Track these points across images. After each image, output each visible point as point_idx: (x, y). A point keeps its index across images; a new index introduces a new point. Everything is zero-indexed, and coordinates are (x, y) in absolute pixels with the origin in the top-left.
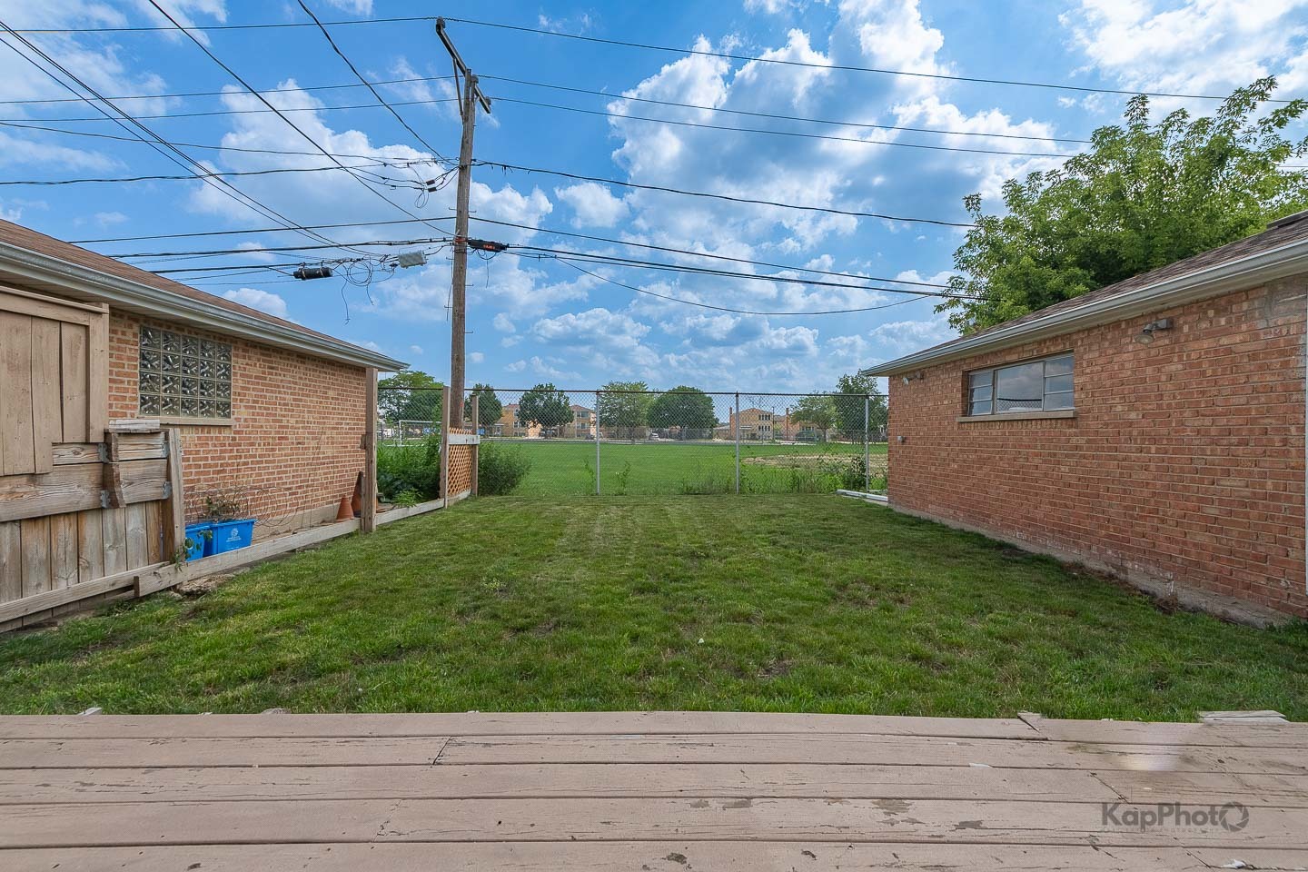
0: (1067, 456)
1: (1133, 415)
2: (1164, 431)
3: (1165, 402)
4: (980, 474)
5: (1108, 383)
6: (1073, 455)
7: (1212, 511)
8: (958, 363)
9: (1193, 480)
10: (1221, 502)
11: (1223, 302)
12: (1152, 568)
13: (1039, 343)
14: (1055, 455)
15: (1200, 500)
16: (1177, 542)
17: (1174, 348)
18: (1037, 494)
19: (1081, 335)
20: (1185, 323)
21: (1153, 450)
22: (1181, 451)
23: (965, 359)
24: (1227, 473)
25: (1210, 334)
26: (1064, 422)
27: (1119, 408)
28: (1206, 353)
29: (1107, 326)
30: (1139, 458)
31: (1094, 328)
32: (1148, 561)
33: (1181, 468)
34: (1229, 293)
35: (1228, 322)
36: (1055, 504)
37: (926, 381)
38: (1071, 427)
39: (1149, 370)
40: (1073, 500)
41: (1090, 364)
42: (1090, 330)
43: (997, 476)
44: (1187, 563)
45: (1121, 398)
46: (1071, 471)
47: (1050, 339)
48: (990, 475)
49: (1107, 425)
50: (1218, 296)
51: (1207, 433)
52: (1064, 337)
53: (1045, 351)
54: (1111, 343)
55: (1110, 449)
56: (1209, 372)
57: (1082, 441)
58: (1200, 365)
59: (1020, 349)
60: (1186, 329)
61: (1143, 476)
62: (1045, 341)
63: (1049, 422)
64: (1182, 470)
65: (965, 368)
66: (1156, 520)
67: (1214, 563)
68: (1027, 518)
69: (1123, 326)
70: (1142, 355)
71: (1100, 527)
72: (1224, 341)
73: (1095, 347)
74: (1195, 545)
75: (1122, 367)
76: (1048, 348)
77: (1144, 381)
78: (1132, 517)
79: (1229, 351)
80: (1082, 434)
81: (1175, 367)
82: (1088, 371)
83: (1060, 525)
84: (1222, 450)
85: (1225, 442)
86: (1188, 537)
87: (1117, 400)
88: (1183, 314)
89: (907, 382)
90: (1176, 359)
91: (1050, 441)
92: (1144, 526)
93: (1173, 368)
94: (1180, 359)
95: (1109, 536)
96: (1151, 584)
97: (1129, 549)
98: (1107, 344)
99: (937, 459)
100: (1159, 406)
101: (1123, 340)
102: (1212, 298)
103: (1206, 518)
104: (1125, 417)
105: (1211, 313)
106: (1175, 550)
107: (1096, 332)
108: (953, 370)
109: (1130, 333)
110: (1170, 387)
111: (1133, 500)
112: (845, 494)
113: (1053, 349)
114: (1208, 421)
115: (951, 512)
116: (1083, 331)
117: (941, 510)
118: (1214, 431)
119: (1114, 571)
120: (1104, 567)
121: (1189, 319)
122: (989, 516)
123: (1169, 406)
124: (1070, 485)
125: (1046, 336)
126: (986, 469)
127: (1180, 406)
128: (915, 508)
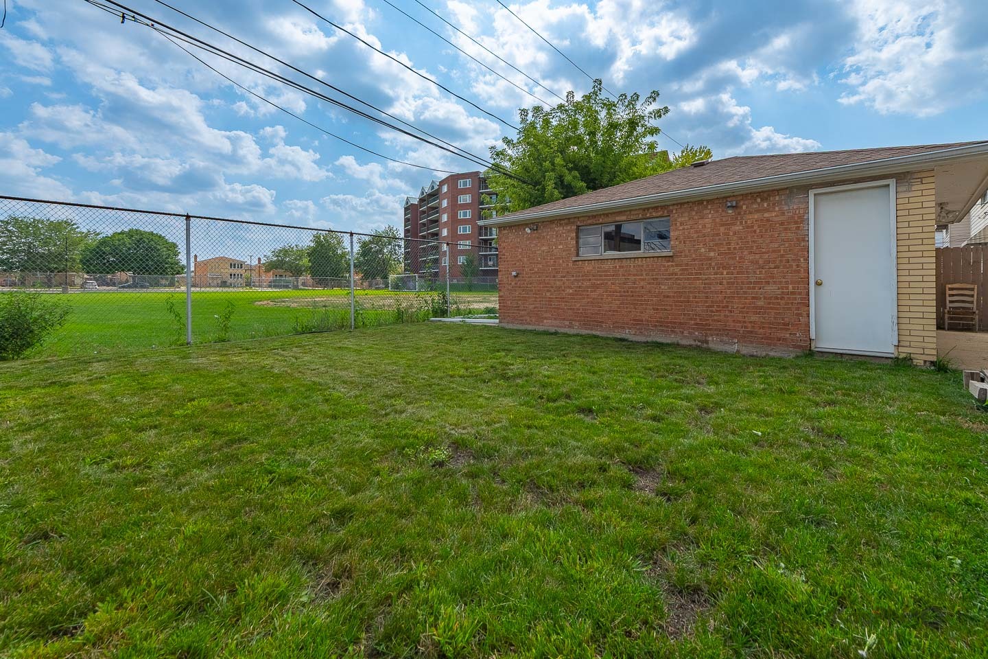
0: (667, 279)
1: (712, 254)
2: (731, 262)
3: (732, 246)
4: (594, 295)
5: (695, 236)
6: (671, 278)
7: (760, 303)
8: (572, 220)
9: (749, 288)
10: (765, 298)
11: (765, 195)
12: (725, 338)
13: (644, 210)
14: (657, 279)
15: (753, 298)
16: (740, 322)
17: (737, 218)
18: (642, 304)
19: (676, 207)
20: (744, 204)
21: (725, 273)
22: (742, 273)
23: (578, 218)
24: (768, 283)
25: (758, 211)
26: (664, 259)
27: (703, 250)
28: (756, 221)
29: (694, 203)
30: (716, 278)
31: (685, 203)
32: (722, 335)
33: (742, 282)
34: (769, 191)
35: (768, 205)
36: (657, 309)
37: (540, 231)
38: (669, 261)
39: (722, 229)
40: (671, 306)
41: (682, 224)
42: (682, 204)
43: (608, 295)
44: (745, 332)
45: (704, 245)
46: (669, 288)
47: (653, 208)
48: (603, 295)
49: (694, 260)
50: (762, 192)
51: (757, 262)
52: (663, 207)
53: (648, 215)
54: (696, 213)
55: (696, 274)
56: (758, 231)
57: (677, 270)
58: (752, 227)
59: (628, 213)
60: (744, 207)
61: (719, 287)
62: (648, 209)
63: (652, 259)
64: (743, 283)
65: (579, 223)
66: (727, 312)
67: (761, 330)
68: (634, 320)
69: (705, 203)
70: (718, 220)
71: (691, 319)
72: (766, 215)
73: (686, 214)
74: (751, 322)
75: (704, 226)
76: (651, 213)
77: (718, 235)
78: (712, 311)
79: (768, 220)
80: (677, 265)
81: (738, 228)
82: (681, 228)
83: (660, 322)
84: (766, 272)
85: (767, 267)
86: (746, 318)
87: (701, 246)
88: (742, 199)
89: (529, 231)
90: (738, 223)
91: (653, 270)
92: (720, 315)
93: (737, 228)
94: (741, 223)
95: (697, 324)
96: (723, 347)
97: (710, 329)
98: (694, 213)
99: (552, 287)
100: (729, 249)
101: (705, 212)
102: (759, 193)
103: (756, 308)
104: (707, 255)
105: (759, 200)
106: (738, 326)
107: (686, 206)
108: (567, 224)
109: (709, 207)
110: (735, 238)
111: (712, 302)
112: (440, 321)
113: (654, 214)
114: (757, 256)
115: (567, 323)
116: (677, 204)
117: (555, 322)
118: (761, 262)
119: (699, 344)
120: (692, 343)
121: (746, 202)
122: (602, 322)
123: (735, 248)
124: (668, 297)
125: (649, 206)
126: (600, 291)
127: (741, 248)
128: (530, 324)
